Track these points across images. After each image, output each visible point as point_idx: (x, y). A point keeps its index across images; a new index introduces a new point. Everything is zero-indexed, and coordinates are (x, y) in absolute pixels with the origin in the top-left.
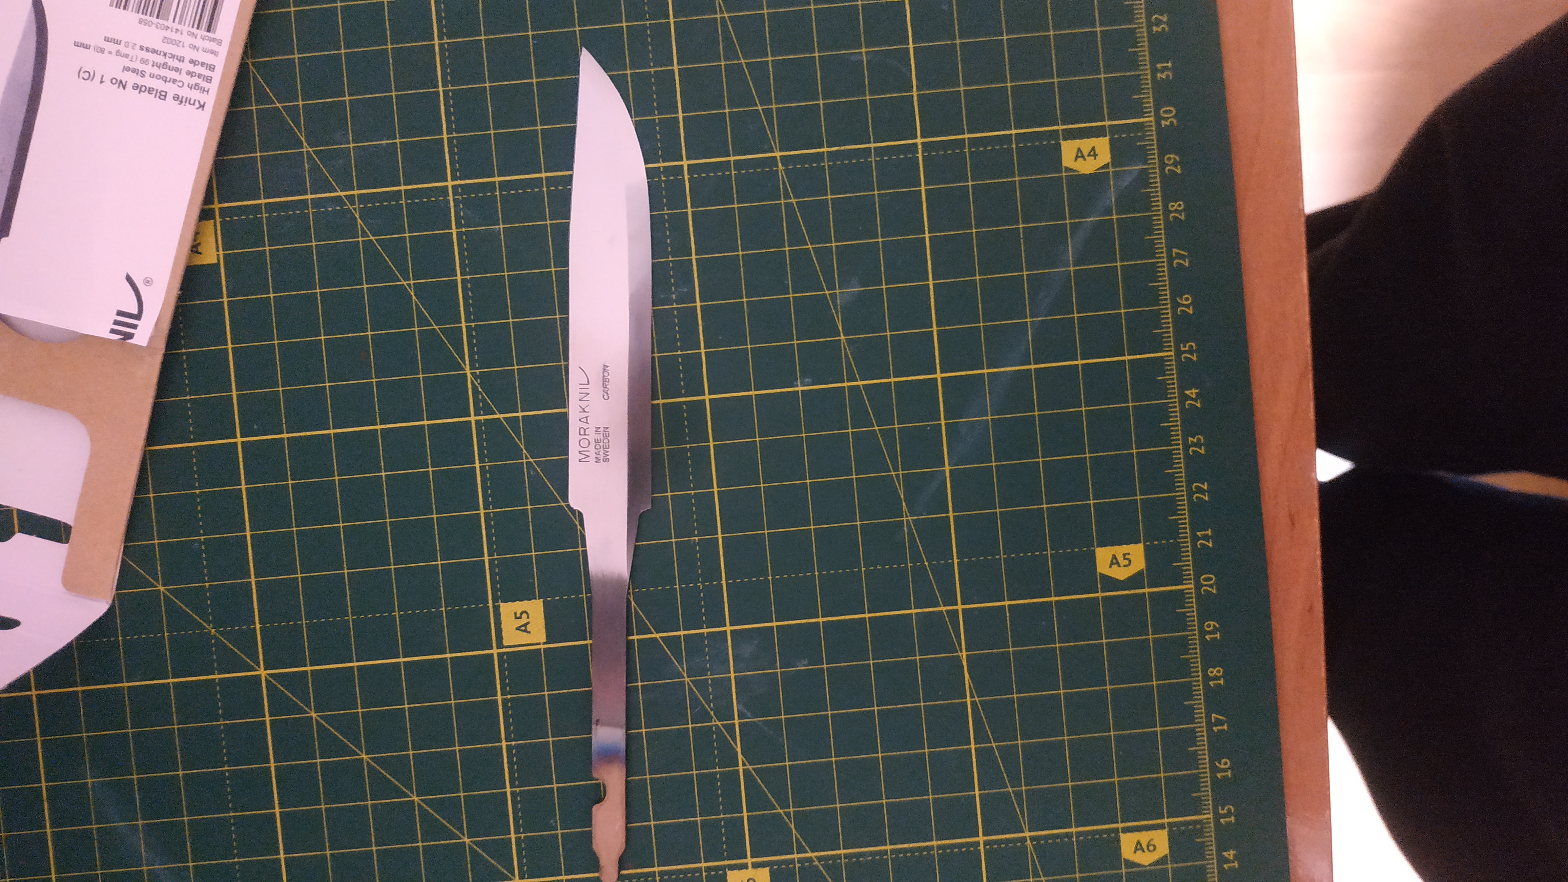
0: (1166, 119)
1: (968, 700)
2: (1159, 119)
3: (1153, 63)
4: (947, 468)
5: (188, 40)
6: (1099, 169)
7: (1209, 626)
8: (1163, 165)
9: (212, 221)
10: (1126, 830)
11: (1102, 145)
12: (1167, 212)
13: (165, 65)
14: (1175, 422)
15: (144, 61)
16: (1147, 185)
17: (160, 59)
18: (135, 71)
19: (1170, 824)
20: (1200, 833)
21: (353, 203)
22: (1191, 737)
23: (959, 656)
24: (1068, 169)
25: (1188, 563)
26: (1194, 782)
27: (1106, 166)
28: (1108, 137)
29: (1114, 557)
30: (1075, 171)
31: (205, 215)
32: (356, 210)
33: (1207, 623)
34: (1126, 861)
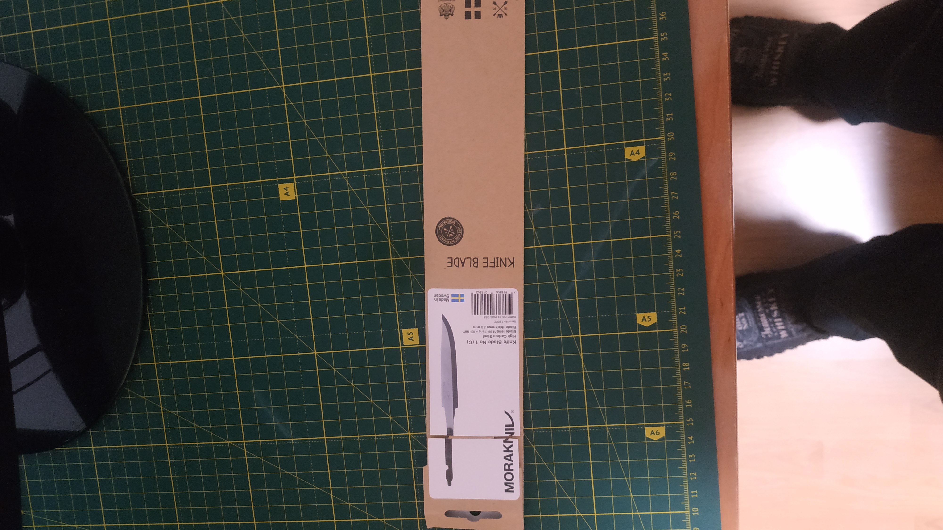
0: (670, 137)
1: (583, 372)
2: (666, 137)
3: (665, 114)
4: (576, 281)
6: (641, 159)
7: (683, 346)
8: (668, 157)
9: (293, 183)
10: (647, 426)
11: (642, 149)
12: (669, 176)
14: (671, 263)
16: (661, 165)
19: (666, 425)
20: (678, 429)
21: (345, 176)
22: (675, 390)
23: (579, 355)
24: (627, 159)
25: (675, 320)
26: (676, 409)
27: (644, 158)
28: (644, 146)
29: (644, 317)
30: (630, 160)
32: (346, 179)
33: (683, 345)
34: (647, 438)
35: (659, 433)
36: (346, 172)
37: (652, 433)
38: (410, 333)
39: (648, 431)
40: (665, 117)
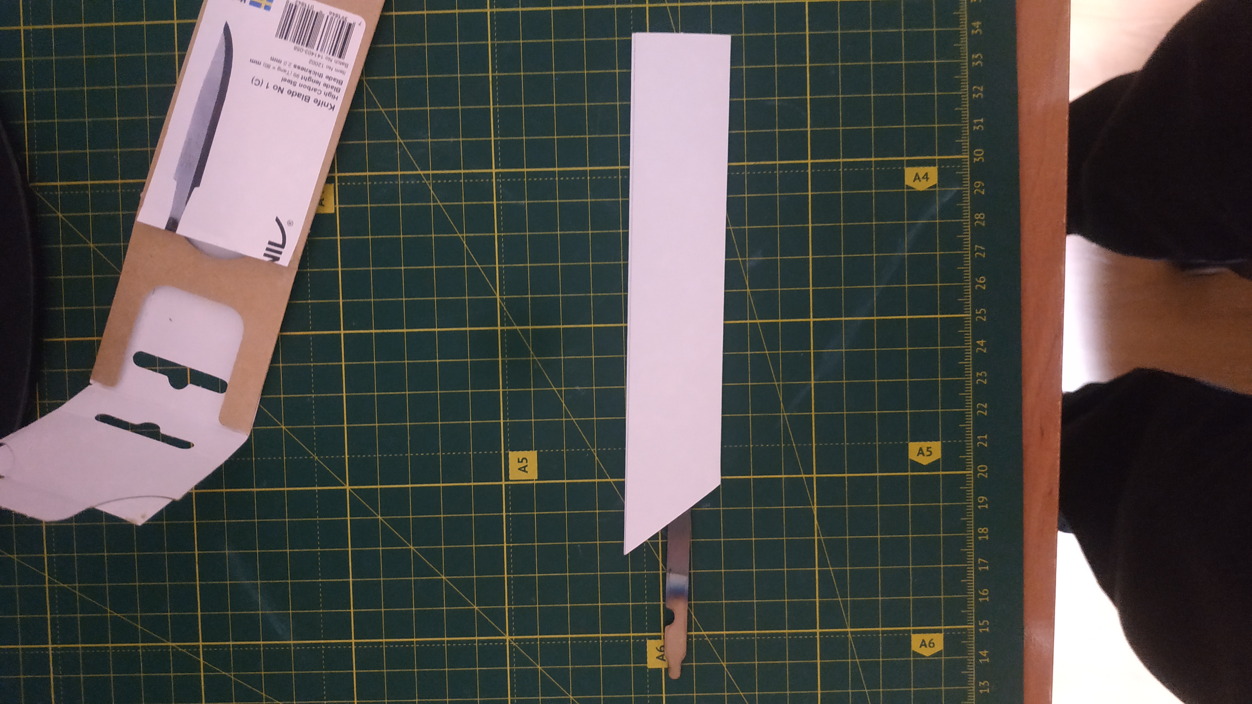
0: (977, 157)
1: (816, 538)
2: (972, 157)
3: (971, 119)
4: (813, 382)
5: (325, 62)
6: (929, 188)
7: (981, 499)
8: (972, 189)
9: (333, 185)
10: (915, 632)
11: (933, 172)
12: (973, 220)
13: (309, 79)
14: (968, 362)
15: (297, 76)
16: (961, 201)
17: (307, 75)
18: (289, 81)
19: (946, 630)
20: (965, 637)
21: (428, 179)
22: (963, 573)
23: (811, 508)
24: (908, 187)
25: (970, 456)
26: (964, 603)
27: (935, 186)
28: (937, 167)
29: (921, 449)
30: (913, 188)
31: (330, 180)
32: (430, 184)
33: (980, 497)
34: (914, 652)
35: (933, 643)
36: (431, 172)
37: (923, 644)
38: (522, 459)
39: (916, 641)
40: (972, 125)
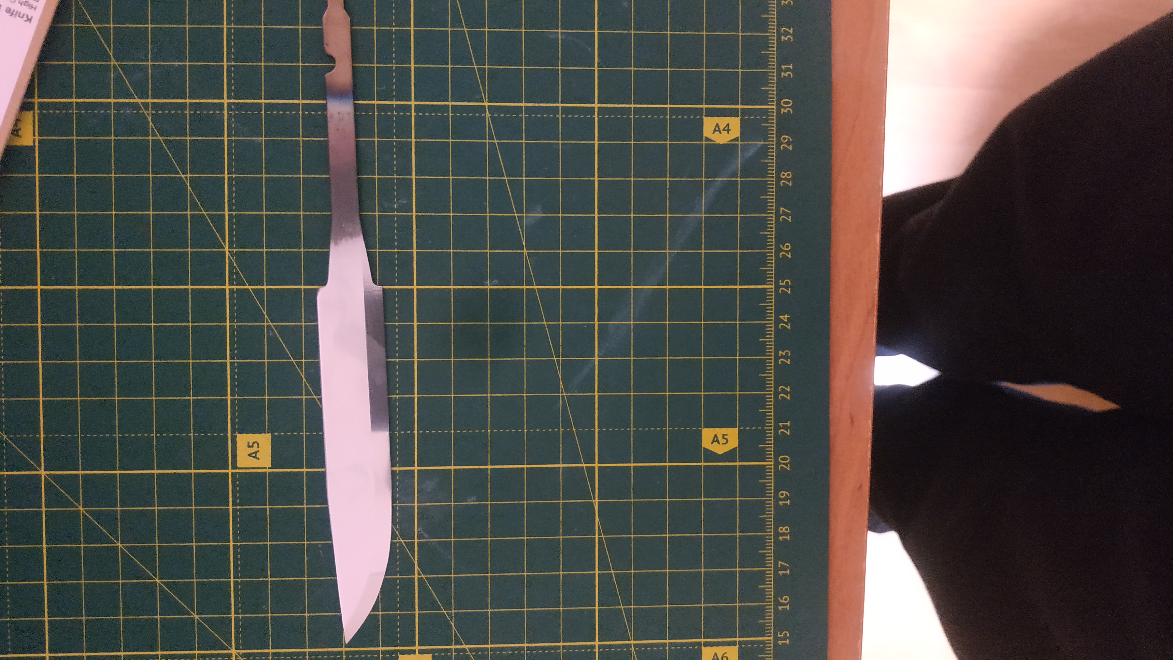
0: (785, 108)
1: (597, 536)
2: (779, 107)
3: (779, 64)
4: (596, 359)
6: (730, 141)
7: (782, 495)
8: (779, 143)
9: (32, 112)
10: (706, 644)
11: (735, 123)
12: (779, 179)
14: (770, 339)
16: (766, 156)
19: (740, 643)
20: (762, 651)
21: (147, 109)
22: (761, 577)
23: (593, 502)
24: (707, 139)
25: (770, 446)
26: (761, 612)
27: (736, 139)
28: (739, 118)
29: (716, 436)
30: (712, 141)
31: (26, 106)
32: (149, 115)
33: (781, 492)
35: (727, 658)
36: (150, 101)
37: (715, 658)
38: (254, 443)
39: (707, 654)
40: (780, 70)
